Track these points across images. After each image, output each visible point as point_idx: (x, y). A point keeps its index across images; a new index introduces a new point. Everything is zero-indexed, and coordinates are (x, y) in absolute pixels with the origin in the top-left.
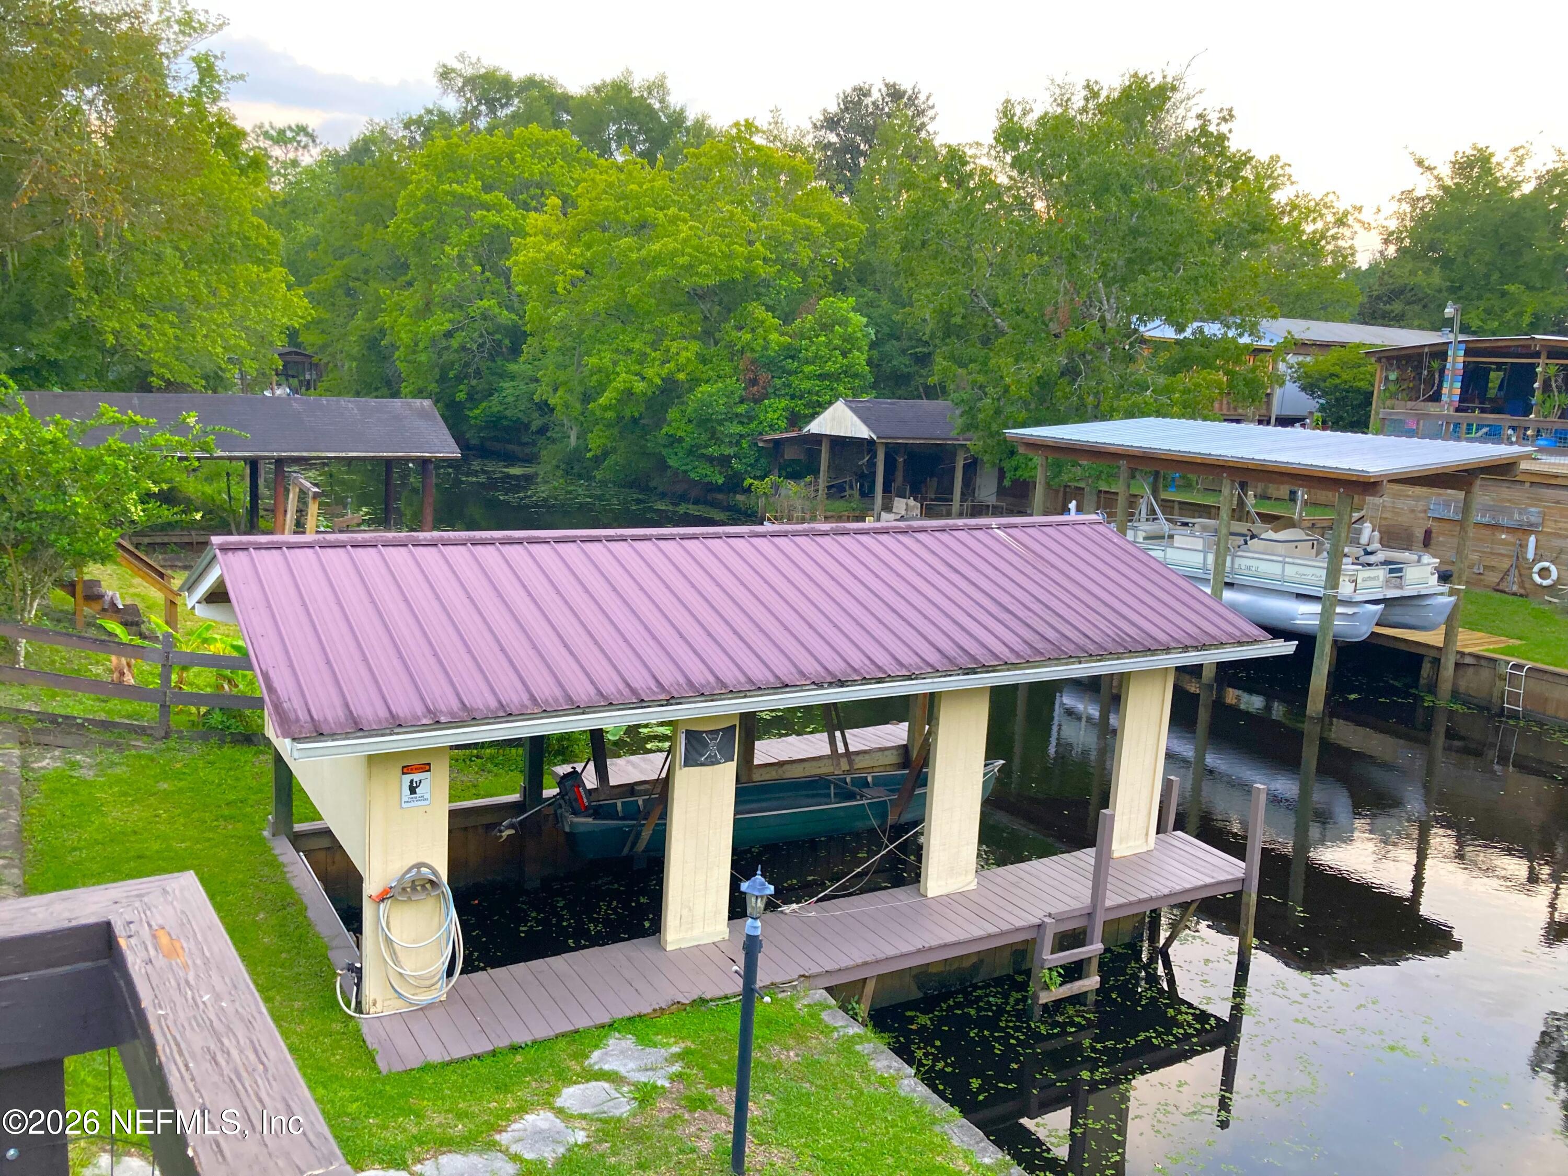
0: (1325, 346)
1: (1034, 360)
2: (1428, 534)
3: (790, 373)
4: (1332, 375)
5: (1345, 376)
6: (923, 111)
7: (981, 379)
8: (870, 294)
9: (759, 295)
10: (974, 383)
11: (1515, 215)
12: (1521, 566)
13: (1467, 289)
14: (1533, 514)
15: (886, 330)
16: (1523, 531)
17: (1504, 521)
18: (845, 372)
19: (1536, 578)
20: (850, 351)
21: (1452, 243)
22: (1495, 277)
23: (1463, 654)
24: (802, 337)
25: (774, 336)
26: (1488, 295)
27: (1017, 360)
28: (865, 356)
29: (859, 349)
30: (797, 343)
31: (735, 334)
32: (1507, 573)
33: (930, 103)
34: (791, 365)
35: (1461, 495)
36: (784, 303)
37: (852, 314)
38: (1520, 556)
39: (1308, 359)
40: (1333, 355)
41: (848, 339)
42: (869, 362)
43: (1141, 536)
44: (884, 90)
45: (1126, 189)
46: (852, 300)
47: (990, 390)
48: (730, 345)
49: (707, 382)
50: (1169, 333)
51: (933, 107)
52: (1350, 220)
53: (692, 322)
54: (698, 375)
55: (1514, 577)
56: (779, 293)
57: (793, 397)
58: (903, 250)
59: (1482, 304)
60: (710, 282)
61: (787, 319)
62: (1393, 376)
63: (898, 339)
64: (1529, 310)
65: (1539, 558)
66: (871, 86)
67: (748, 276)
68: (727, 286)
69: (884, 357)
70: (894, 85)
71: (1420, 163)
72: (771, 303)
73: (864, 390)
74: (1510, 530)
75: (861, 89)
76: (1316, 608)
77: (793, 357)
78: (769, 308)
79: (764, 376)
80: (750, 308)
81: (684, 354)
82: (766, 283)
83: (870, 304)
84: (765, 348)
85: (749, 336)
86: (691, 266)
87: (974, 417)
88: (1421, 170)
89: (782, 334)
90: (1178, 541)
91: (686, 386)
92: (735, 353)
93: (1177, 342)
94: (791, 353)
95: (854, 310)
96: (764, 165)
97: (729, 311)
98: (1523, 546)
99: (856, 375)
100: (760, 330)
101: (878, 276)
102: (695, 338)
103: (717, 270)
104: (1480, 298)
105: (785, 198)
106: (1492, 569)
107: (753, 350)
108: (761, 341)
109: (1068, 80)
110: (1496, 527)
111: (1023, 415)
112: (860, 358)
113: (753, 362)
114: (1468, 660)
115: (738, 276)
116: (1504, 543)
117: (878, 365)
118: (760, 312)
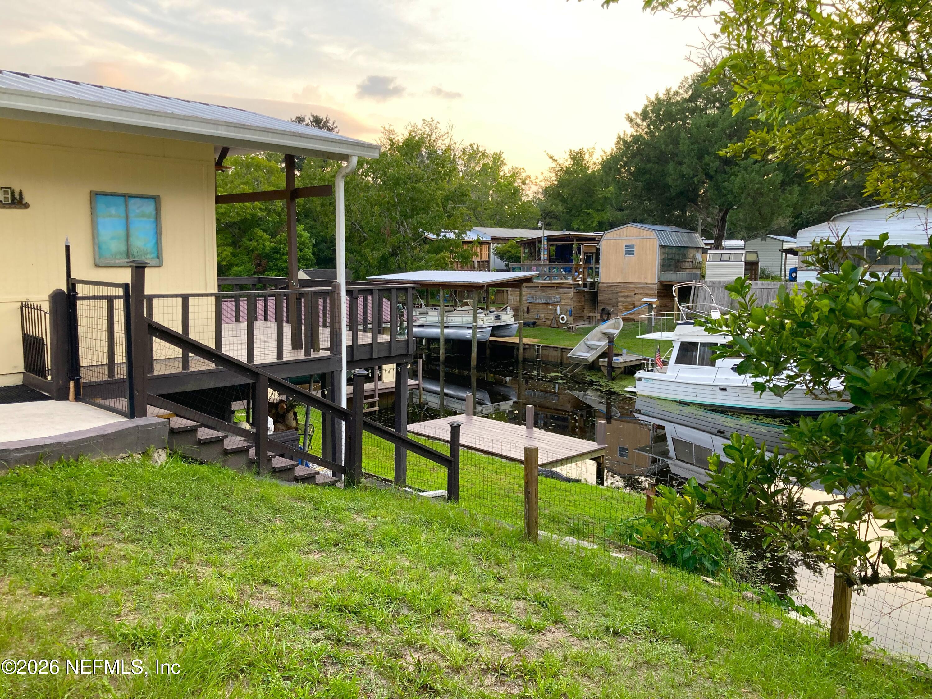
0: (505, 240)
1: (378, 250)
2: (528, 308)
3: (276, 260)
4: (509, 252)
5: (513, 252)
6: (332, 129)
7: (359, 258)
8: (312, 223)
9: (259, 225)
10: (357, 261)
11: (589, 180)
12: (556, 317)
13: (574, 212)
14: (558, 297)
15: (320, 238)
16: (555, 304)
17: (550, 302)
18: (302, 258)
19: (561, 321)
20: (303, 249)
21: (565, 193)
22: (584, 205)
23: (524, 344)
24: (281, 243)
25: (267, 243)
26: (582, 214)
27: (372, 251)
28: (311, 251)
29: (308, 248)
30: (279, 246)
31: (249, 243)
32: (552, 320)
33: (335, 125)
34: (276, 256)
35: (518, 290)
36: (271, 228)
37: (303, 232)
38: (556, 314)
39: (499, 245)
40: (510, 243)
41: (302, 243)
42: (313, 253)
43: (418, 313)
44: (312, 119)
45: (406, 183)
46: (302, 226)
47: (363, 262)
48: (247, 248)
49: (237, 265)
50: (435, 237)
51: (336, 127)
52: (527, 182)
53: (226, 238)
54: (232, 261)
55: (554, 322)
56: (268, 224)
57: (279, 270)
58: (322, 206)
59: (580, 218)
60: (235, 220)
61: (273, 235)
62: (526, 251)
63: (326, 243)
64: (596, 220)
65: (561, 314)
66: (305, 116)
67: (253, 216)
68: (244, 221)
69: (320, 250)
70: (316, 116)
71: (551, 157)
72: (265, 228)
73: (312, 266)
74: (552, 304)
75: (299, 118)
76: (471, 331)
77: (277, 253)
78: (264, 231)
79: (264, 261)
80: (255, 231)
81: (225, 253)
82: (262, 219)
83: (312, 227)
84: (264, 249)
85: (256, 244)
86: (226, 213)
87: (358, 274)
88: (551, 160)
89: (271, 242)
90: (430, 313)
91: (226, 268)
92: (249, 251)
93: (437, 240)
94: (276, 251)
95: (304, 230)
96: (256, 166)
97: (244, 232)
98: (556, 310)
99: (307, 260)
100: (261, 241)
101: (314, 214)
102: (229, 245)
103: (238, 214)
104: (579, 215)
105: (267, 180)
106: (548, 319)
107: (257, 250)
108: (262, 246)
109: (391, 128)
110: (547, 304)
111: (378, 272)
112: (308, 252)
113: (259, 255)
114: (527, 346)
115: (248, 217)
116: (550, 309)
117: (318, 255)
118: (260, 233)
